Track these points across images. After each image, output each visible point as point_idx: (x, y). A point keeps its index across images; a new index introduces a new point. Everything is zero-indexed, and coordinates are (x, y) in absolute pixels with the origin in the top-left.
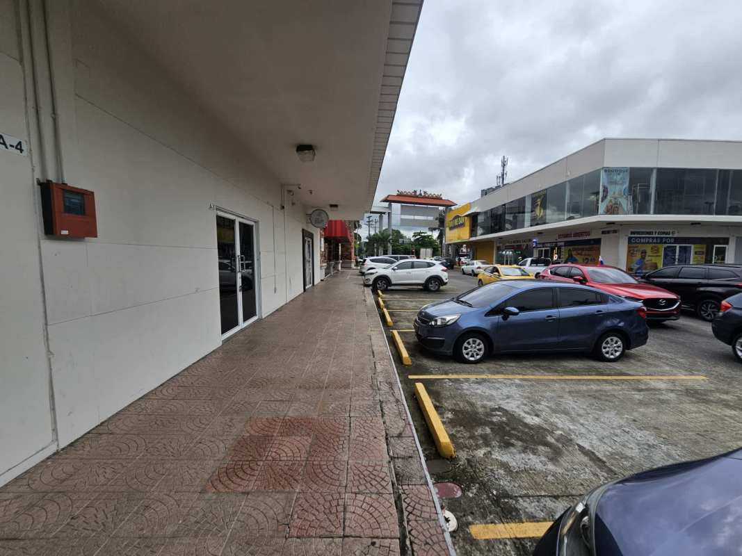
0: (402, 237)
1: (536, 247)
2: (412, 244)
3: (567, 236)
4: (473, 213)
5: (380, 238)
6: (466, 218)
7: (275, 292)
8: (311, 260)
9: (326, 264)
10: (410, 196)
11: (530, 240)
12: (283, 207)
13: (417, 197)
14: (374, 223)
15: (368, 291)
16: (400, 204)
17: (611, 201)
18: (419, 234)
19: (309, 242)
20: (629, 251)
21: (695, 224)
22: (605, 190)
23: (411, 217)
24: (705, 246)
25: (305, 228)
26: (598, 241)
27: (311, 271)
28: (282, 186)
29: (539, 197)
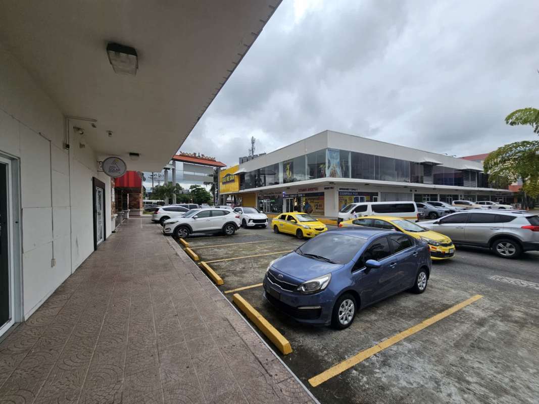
0: (180, 188)
1: (285, 197)
2: (189, 194)
3: (304, 190)
4: (241, 173)
5: (166, 189)
6: (236, 176)
7: (53, 265)
8: (102, 212)
9: (116, 215)
10: (191, 157)
11: (281, 193)
12: (68, 146)
13: (196, 158)
14: (157, 177)
15: (171, 240)
16: (182, 163)
17: (332, 169)
18: (194, 187)
19: (99, 192)
20: (339, 200)
21: (367, 184)
22: (329, 162)
23: (192, 173)
24: (369, 197)
25: (96, 176)
26: (322, 194)
27: (102, 224)
28: (67, 118)
29: (289, 164)
